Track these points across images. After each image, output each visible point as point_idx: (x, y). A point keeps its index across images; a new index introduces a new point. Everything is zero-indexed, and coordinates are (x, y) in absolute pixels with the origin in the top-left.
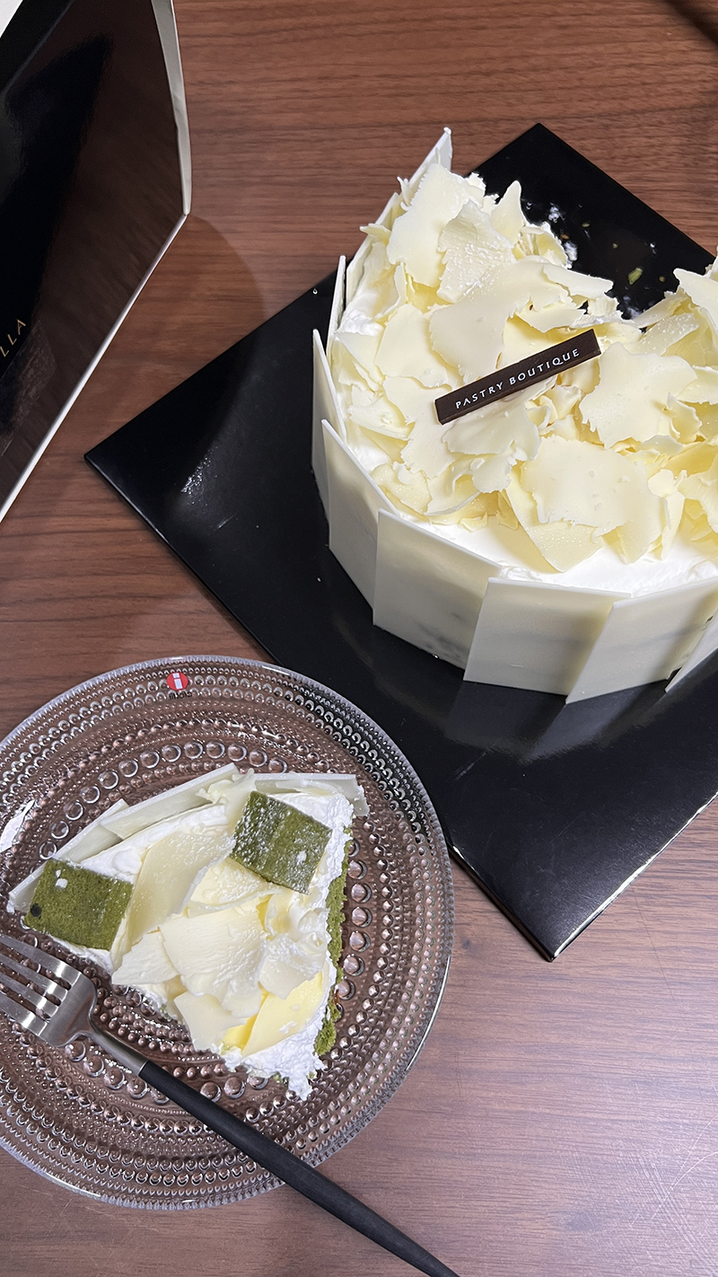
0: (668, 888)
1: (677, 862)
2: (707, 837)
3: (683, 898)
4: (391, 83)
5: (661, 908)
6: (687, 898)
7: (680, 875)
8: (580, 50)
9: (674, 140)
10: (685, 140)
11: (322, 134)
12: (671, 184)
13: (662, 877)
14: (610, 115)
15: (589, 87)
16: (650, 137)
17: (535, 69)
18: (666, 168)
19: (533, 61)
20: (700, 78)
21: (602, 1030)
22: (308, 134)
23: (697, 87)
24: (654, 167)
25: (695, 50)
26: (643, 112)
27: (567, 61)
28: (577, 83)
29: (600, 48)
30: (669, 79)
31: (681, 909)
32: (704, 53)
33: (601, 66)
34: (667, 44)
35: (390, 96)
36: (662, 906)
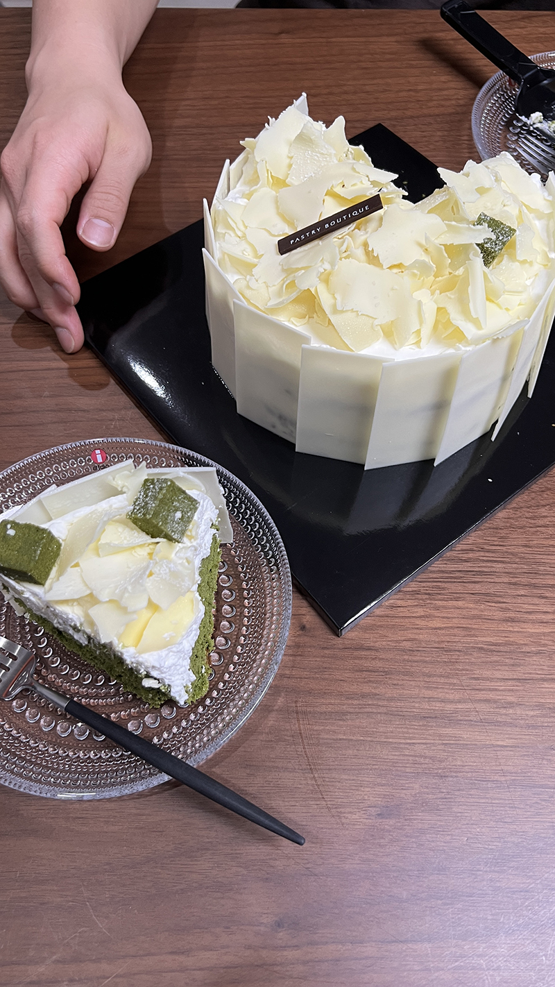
0: (444, 589)
1: (451, 572)
2: (471, 555)
3: (455, 595)
4: (251, 101)
5: (440, 602)
6: (458, 595)
7: (453, 580)
8: (375, 82)
9: (439, 133)
10: (446, 133)
11: (205, 131)
12: (439, 158)
13: (441, 582)
14: (396, 119)
15: (382, 103)
16: (423, 132)
17: (346, 93)
18: (434, 149)
19: (345, 88)
20: (455, 97)
21: (400, 683)
22: (195, 131)
23: (453, 102)
24: (426, 149)
25: (452, 81)
26: (418, 117)
27: (368, 88)
28: (375, 101)
29: (389, 81)
30: (435, 98)
31: (454, 602)
32: (457, 83)
33: (390, 91)
34: (433, 78)
35: (249, 108)
36: (441, 600)
